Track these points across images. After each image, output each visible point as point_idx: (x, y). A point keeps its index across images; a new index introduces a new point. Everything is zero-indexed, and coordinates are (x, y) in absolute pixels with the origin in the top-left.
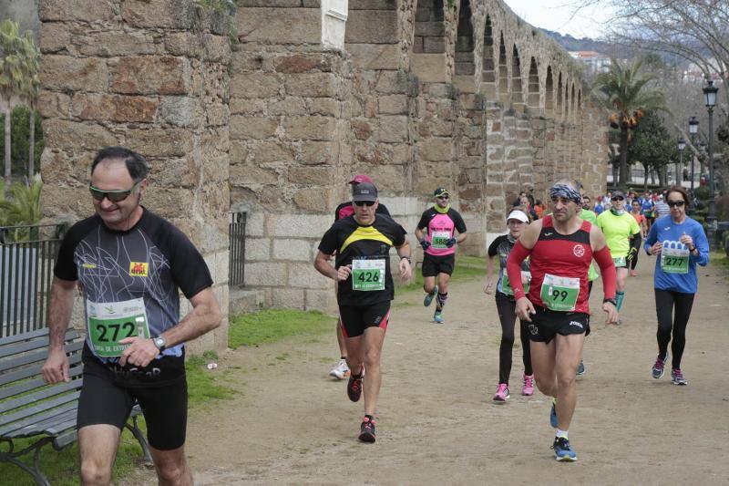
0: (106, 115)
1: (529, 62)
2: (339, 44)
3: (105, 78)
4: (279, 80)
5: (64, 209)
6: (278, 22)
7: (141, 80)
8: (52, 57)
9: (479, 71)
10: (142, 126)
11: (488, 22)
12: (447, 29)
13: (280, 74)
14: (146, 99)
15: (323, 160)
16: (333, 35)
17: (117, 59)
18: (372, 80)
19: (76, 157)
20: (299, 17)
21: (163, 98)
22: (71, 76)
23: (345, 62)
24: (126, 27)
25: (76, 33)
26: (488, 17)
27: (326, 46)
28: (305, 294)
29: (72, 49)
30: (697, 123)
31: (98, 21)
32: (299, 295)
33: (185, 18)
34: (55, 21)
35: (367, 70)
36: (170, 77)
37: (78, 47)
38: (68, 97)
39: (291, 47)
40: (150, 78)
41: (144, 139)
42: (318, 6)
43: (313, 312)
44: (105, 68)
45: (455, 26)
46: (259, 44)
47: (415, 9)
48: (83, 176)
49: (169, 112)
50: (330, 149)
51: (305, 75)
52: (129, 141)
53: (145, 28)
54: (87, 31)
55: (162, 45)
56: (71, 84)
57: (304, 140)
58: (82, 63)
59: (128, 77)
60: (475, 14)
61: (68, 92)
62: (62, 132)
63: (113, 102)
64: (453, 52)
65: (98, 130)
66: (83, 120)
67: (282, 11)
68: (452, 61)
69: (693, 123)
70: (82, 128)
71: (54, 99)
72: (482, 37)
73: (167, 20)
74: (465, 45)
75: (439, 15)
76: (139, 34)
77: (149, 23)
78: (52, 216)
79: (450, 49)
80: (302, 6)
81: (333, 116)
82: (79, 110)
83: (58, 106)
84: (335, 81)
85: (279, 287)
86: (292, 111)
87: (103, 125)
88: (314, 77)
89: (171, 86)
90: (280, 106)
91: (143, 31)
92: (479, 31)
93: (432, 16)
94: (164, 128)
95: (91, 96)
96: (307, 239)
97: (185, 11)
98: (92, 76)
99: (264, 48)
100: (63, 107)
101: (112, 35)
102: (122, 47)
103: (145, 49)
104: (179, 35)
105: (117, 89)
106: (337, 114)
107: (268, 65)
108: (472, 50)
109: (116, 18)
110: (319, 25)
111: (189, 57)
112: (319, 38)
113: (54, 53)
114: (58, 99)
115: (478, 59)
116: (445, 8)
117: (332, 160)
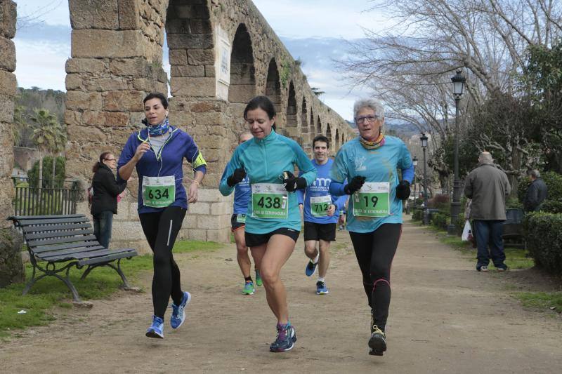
0: (101, 123)
1: (326, 126)
2: (225, 98)
3: (100, 103)
4: (193, 116)
5: (77, 173)
6: (192, 85)
7: (120, 104)
8: (72, 92)
9: (299, 125)
10: (120, 128)
11: (304, 101)
12: (282, 100)
13: (193, 113)
14: (123, 114)
15: (216, 159)
16: (222, 93)
17: (107, 93)
18: (242, 123)
19: (84, 145)
20: (204, 82)
21: (132, 113)
22: (83, 102)
23: (228, 108)
24: (112, 75)
25: (85, 79)
26: (304, 98)
27: (218, 98)
28: (207, 232)
29: (83, 88)
30: (417, 160)
31: (97, 72)
32: (202, 233)
33: (144, 70)
34: (73, 73)
35: (239, 117)
36: (136, 102)
37: (86, 86)
38: (81, 114)
39: (200, 98)
40: (125, 103)
41: (121, 136)
42: (214, 76)
43: (211, 242)
44: (100, 97)
45: (287, 99)
46: (182, 97)
47: (265, 86)
48: (88, 155)
49: (135, 121)
50: (220, 153)
51: (207, 113)
52: (113, 137)
53: (123, 76)
54: (91, 78)
55: (131, 85)
56: (82, 106)
57: (206, 148)
58: (88, 95)
59: (113, 102)
60: (297, 94)
61: (81, 111)
62: (77, 132)
63: (105, 116)
64: (286, 113)
65: (97, 131)
66: (88, 125)
67: (194, 79)
68: (285, 118)
69: (414, 160)
70: (88, 130)
71: (73, 114)
72: (301, 107)
73: (134, 72)
74: (292, 111)
75: (278, 92)
76: (119, 79)
77: (124, 73)
78: (71, 177)
79: (284, 110)
80: (205, 76)
81: (222, 135)
82: (86, 120)
83: (75, 119)
84: (224, 117)
85: (192, 228)
86: (199, 133)
87: (99, 128)
88: (212, 114)
89: (136, 107)
90: (193, 130)
91: (121, 78)
92: (299, 104)
93: (274, 92)
94: (132, 129)
95: (93, 113)
96: (208, 202)
97: (144, 67)
98: (93, 102)
99: (184, 99)
100: (78, 119)
101: (104, 80)
102: (110, 86)
103: (123, 87)
104: (140, 79)
105: (107, 108)
106: (224, 135)
107: (187, 108)
108: (296, 114)
109: (106, 71)
110: (214, 86)
111: (146, 92)
112: (215, 94)
113: (73, 90)
114: (75, 114)
115: (299, 119)
116: (281, 88)
117: (221, 160)
